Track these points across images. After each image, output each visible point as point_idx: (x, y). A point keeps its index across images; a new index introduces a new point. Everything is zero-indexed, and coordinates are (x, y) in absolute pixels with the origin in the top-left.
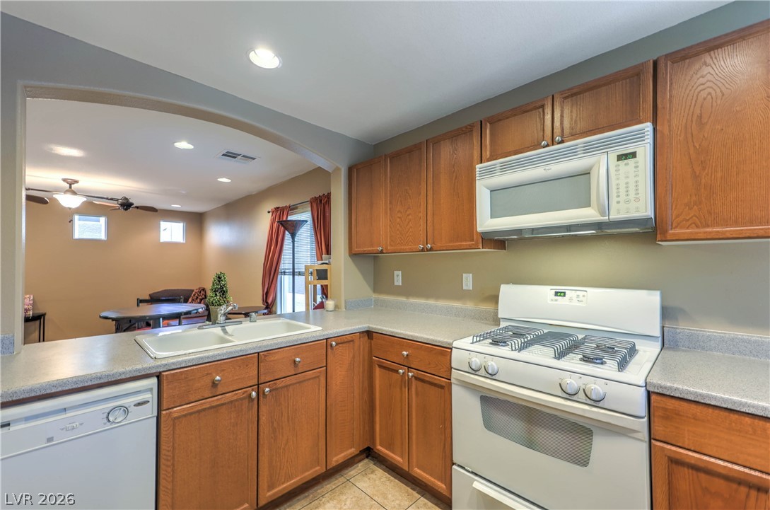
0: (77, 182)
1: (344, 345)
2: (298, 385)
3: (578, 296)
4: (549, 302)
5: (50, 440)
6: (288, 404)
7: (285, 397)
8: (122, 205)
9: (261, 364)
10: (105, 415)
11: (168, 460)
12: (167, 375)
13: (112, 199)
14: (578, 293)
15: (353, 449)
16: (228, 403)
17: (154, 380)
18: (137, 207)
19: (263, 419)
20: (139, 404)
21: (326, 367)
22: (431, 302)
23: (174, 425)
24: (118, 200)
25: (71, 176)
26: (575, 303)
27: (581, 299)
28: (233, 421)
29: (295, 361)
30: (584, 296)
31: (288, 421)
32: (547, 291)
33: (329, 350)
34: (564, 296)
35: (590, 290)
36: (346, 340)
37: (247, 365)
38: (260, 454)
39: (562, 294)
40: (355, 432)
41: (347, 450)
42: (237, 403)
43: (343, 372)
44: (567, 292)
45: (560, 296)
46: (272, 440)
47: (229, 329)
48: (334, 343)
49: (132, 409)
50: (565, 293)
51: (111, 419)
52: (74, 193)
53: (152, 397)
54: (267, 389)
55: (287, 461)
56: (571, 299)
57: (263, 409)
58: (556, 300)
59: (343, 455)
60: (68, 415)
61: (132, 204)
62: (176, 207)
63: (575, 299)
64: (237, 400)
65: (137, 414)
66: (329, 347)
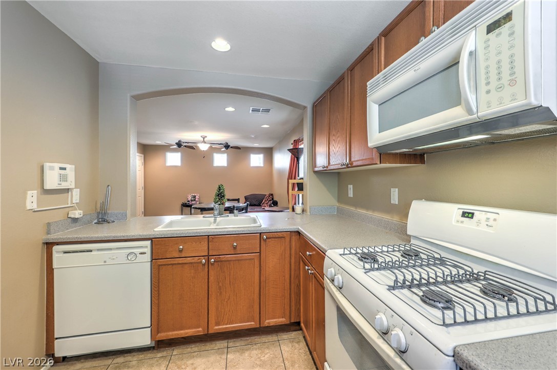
0: (206, 137)
1: (276, 239)
2: (237, 262)
3: (488, 219)
4: (454, 223)
5: (105, 262)
6: (230, 273)
7: (227, 268)
8: (225, 147)
9: (210, 243)
10: (126, 256)
11: (155, 287)
12: (155, 241)
13: (220, 144)
14: (489, 215)
15: (284, 319)
16: (189, 263)
17: (149, 242)
18: (232, 147)
19: (211, 278)
20: (141, 253)
21: (260, 252)
22: (370, 213)
23: (159, 269)
24: (223, 144)
25: (204, 134)
26: (483, 228)
27: (491, 223)
28: (192, 275)
29: (233, 245)
30: (495, 220)
31: (230, 284)
32: (453, 210)
33: (262, 241)
34: (472, 218)
35: (504, 213)
36: (277, 236)
37: (200, 243)
38: (210, 301)
39: (470, 215)
40: (286, 307)
41: (279, 318)
42: (195, 265)
43: (274, 259)
44: (476, 213)
45: (468, 217)
46: (219, 294)
47: (219, 219)
48: (265, 237)
49: (138, 255)
50: (473, 214)
51: (129, 258)
52: (205, 143)
53: (148, 250)
54: (213, 260)
55: (229, 311)
56: (479, 222)
57: (211, 273)
58: (462, 222)
59: (275, 320)
60: (113, 252)
61: (229, 146)
62: (256, 145)
63: (484, 223)
64: (195, 263)
65: (141, 258)
66: (262, 239)
